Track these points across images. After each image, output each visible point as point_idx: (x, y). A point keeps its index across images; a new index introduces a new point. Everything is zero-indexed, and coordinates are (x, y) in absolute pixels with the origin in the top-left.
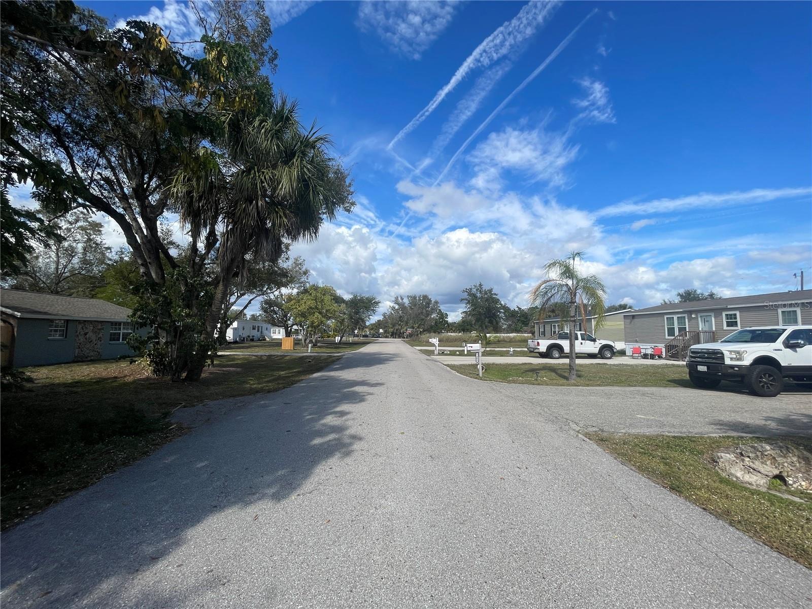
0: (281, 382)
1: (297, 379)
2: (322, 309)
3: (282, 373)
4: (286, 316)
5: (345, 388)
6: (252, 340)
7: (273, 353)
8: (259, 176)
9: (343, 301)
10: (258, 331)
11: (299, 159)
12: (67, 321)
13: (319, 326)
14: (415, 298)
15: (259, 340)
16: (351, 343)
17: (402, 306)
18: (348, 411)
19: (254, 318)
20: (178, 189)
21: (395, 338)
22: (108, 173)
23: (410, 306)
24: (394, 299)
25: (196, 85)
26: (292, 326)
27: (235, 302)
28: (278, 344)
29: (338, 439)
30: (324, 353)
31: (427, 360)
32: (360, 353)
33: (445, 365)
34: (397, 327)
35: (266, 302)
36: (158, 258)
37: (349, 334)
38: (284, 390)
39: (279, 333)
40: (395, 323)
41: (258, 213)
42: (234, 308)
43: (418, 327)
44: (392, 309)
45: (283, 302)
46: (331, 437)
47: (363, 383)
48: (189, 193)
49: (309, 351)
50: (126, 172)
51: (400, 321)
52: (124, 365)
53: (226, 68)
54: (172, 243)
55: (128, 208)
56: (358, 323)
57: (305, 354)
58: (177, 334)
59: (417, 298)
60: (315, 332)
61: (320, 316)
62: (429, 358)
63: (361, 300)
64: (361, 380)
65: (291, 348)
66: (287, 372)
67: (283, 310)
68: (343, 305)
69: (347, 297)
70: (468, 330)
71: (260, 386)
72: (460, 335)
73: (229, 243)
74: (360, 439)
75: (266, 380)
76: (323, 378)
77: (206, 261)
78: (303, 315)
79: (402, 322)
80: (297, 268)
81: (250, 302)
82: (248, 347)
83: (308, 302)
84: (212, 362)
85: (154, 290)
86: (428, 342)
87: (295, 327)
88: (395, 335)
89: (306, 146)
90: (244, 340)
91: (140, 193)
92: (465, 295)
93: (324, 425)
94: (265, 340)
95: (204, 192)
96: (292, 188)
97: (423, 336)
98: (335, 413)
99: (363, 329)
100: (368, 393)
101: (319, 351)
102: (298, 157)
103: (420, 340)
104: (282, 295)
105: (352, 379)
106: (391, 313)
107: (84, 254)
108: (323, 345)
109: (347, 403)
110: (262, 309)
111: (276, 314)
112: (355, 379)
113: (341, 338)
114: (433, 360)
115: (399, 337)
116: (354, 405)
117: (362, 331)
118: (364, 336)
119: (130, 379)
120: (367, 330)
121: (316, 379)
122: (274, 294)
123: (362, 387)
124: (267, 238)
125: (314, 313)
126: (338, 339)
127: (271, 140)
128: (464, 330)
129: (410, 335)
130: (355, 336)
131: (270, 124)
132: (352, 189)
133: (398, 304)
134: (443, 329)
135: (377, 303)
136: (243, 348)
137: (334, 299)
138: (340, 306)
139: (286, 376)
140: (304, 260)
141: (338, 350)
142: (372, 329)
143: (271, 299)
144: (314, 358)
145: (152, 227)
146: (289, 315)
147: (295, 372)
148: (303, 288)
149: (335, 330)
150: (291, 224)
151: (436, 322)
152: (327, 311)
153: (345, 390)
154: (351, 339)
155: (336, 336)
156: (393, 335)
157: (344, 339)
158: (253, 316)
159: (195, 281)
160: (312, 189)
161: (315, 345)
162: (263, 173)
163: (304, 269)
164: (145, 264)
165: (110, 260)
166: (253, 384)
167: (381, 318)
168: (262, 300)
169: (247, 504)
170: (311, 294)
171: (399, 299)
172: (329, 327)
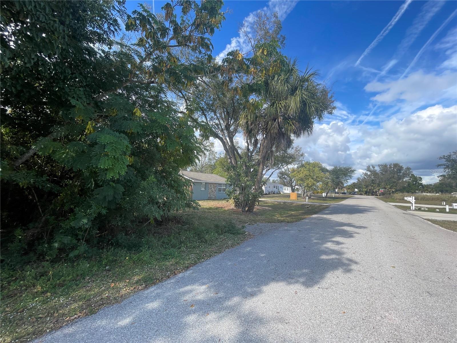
0: (294, 218)
1: (302, 217)
2: (314, 176)
3: (293, 212)
4: (291, 180)
5: (336, 226)
6: (274, 193)
7: (286, 201)
8: (279, 106)
9: (327, 171)
10: (277, 188)
11: (300, 90)
12: (206, 183)
13: (311, 186)
14: (386, 166)
15: (277, 193)
16: (334, 198)
17: (374, 173)
18: (341, 242)
19: (274, 182)
20: (242, 121)
21: (369, 195)
22: (217, 122)
23: (381, 172)
24: (366, 168)
25: (253, 69)
26: (295, 186)
27: (265, 174)
28: (288, 196)
29: (338, 259)
30: (317, 203)
31: (404, 213)
32: (342, 205)
33: (424, 219)
34: (370, 188)
35: (281, 173)
36: (234, 154)
37: (332, 192)
38: (296, 223)
39: (288, 190)
40: (368, 185)
41: (279, 125)
42: (265, 176)
43: (391, 188)
44: (365, 175)
45: (289, 173)
46: (333, 256)
47: (349, 225)
48: (247, 122)
49: (307, 201)
50: (222, 120)
51: (373, 183)
52: (224, 202)
53: (266, 56)
54: (239, 147)
55: (224, 134)
56: (338, 184)
57: (305, 203)
58: (243, 189)
59: (388, 166)
60: (309, 190)
61: (312, 180)
62: (405, 212)
63: (340, 170)
64: (347, 222)
65: (295, 198)
66: (295, 212)
67: (289, 177)
68: (327, 174)
69: (329, 168)
70: (447, 191)
71: (282, 218)
72: (438, 196)
73: (265, 143)
74: (356, 263)
75: (285, 215)
76: (320, 218)
77: (253, 154)
78: (302, 180)
79: (374, 184)
80: (297, 153)
81: (272, 173)
82: (272, 197)
83: (305, 172)
84: (259, 204)
85: (234, 169)
86: (403, 199)
87: (297, 187)
88: (369, 193)
89: (303, 82)
90: (270, 193)
91: (228, 127)
92: (443, 161)
93: (327, 248)
94: (280, 193)
95: (253, 121)
96: (297, 108)
97: (396, 195)
98: (333, 242)
99: (341, 189)
100: (355, 232)
101: (313, 202)
102: (299, 89)
103: (393, 198)
104: (288, 169)
105: (339, 221)
106: (364, 177)
107: (209, 156)
108: (315, 198)
109: (340, 237)
110: (279, 176)
111: (286, 179)
112: (342, 221)
113: (327, 194)
114: (410, 214)
115: (372, 195)
116: (346, 239)
117: (341, 190)
118: (343, 193)
119: (226, 209)
120: (345, 189)
121: (315, 218)
122: (284, 168)
123: (349, 227)
124: (284, 138)
125: (309, 178)
126: (324, 195)
127: (284, 85)
128: (442, 191)
129: (383, 194)
130: (336, 193)
131: (283, 76)
132: (333, 99)
133: (370, 171)
134: (417, 190)
135: (353, 171)
136: (270, 197)
137: (321, 170)
138: (325, 174)
139: (296, 215)
140: (301, 148)
141: (325, 202)
142: (349, 189)
143: (282, 171)
144: (311, 205)
145: (232, 141)
146: (293, 180)
147: (300, 213)
148: (301, 164)
149: (322, 189)
150: (297, 128)
151: (409, 184)
152: (316, 177)
153: (337, 228)
154: (333, 195)
155: (322, 193)
156: (367, 193)
157: (329, 194)
158: (273, 180)
159: (250, 164)
160: (308, 105)
161: (309, 198)
162: (281, 103)
163: (301, 153)
164: (230, 158)
165: (217, 157)
166: (277, 217)
167: (356, 181)
168: (279, 172)
169: (290, 283)
170: (306, 167)
171: (371, 167)
172: (317, 187)
